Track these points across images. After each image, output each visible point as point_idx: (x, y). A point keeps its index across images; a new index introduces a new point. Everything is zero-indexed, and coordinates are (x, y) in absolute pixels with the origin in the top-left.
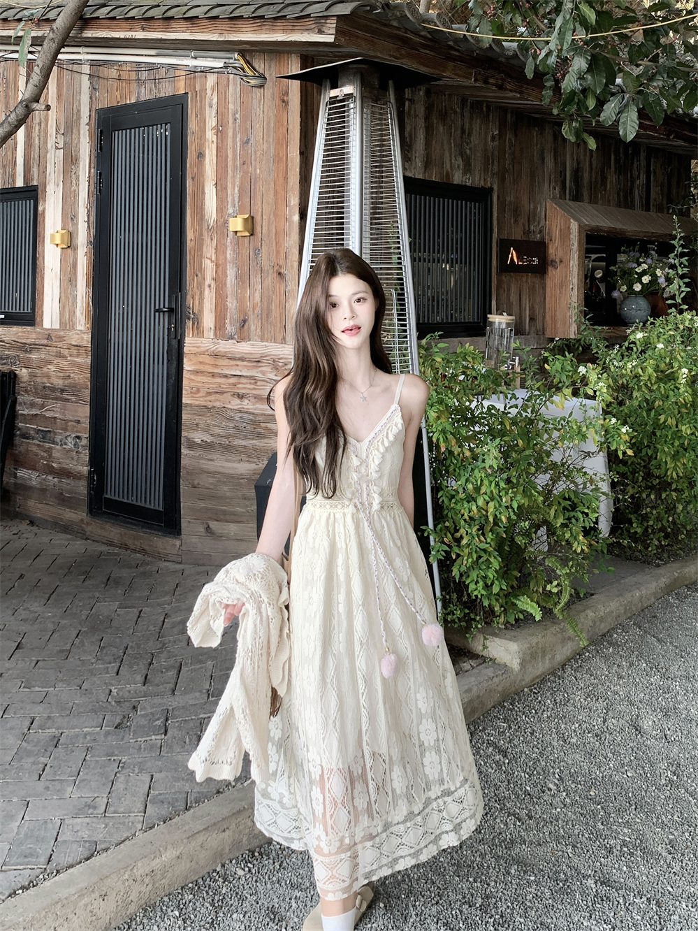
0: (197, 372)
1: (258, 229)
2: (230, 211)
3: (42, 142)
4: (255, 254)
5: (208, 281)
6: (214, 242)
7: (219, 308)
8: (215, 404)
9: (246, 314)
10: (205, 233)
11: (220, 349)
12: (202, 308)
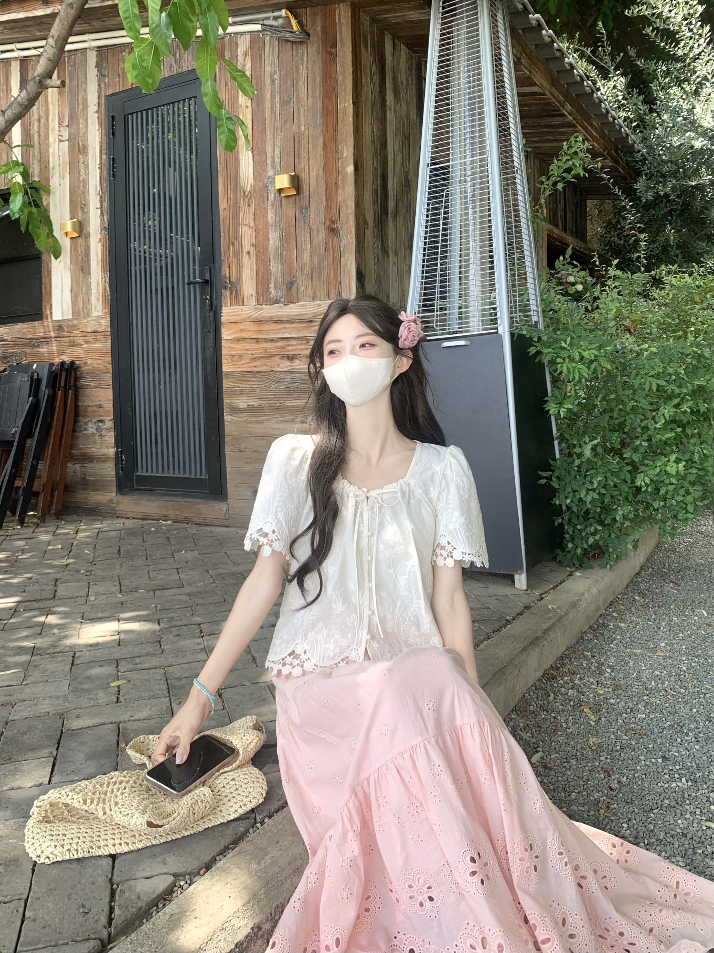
0: (238, 340)
1: (305, 187)
2: (271, 173)
3: (42, 137)
4: (302, 213)
5: (247, 246)
6: (252, 208)
7: (261, 274)
8: (260, 369)
9: (293, 276)
10: (241, 201)
11: (265, 314)
12: (240, 275)
